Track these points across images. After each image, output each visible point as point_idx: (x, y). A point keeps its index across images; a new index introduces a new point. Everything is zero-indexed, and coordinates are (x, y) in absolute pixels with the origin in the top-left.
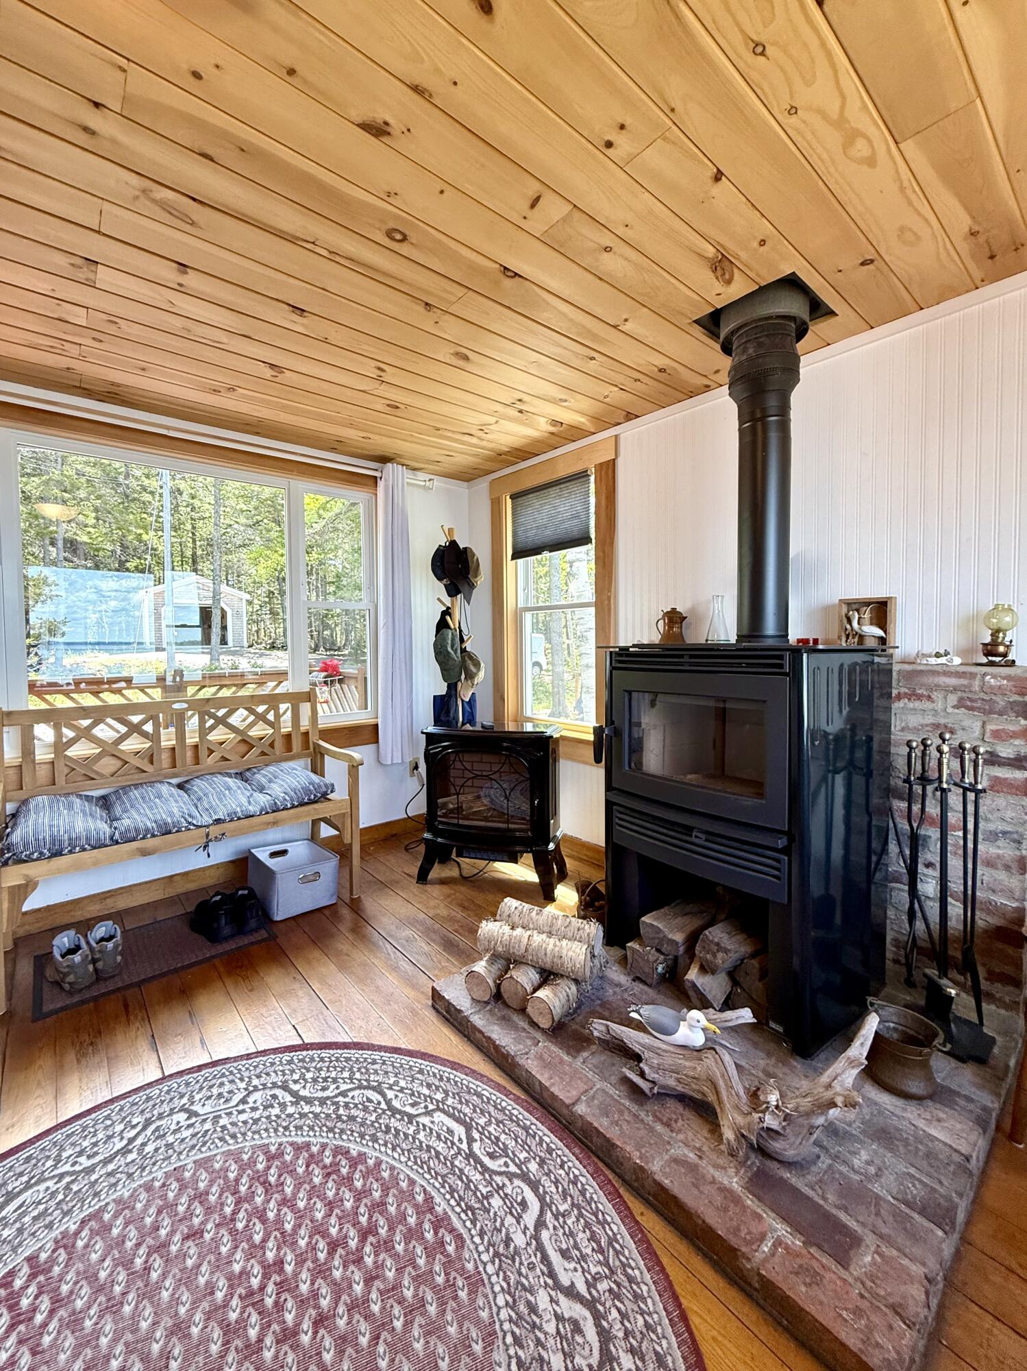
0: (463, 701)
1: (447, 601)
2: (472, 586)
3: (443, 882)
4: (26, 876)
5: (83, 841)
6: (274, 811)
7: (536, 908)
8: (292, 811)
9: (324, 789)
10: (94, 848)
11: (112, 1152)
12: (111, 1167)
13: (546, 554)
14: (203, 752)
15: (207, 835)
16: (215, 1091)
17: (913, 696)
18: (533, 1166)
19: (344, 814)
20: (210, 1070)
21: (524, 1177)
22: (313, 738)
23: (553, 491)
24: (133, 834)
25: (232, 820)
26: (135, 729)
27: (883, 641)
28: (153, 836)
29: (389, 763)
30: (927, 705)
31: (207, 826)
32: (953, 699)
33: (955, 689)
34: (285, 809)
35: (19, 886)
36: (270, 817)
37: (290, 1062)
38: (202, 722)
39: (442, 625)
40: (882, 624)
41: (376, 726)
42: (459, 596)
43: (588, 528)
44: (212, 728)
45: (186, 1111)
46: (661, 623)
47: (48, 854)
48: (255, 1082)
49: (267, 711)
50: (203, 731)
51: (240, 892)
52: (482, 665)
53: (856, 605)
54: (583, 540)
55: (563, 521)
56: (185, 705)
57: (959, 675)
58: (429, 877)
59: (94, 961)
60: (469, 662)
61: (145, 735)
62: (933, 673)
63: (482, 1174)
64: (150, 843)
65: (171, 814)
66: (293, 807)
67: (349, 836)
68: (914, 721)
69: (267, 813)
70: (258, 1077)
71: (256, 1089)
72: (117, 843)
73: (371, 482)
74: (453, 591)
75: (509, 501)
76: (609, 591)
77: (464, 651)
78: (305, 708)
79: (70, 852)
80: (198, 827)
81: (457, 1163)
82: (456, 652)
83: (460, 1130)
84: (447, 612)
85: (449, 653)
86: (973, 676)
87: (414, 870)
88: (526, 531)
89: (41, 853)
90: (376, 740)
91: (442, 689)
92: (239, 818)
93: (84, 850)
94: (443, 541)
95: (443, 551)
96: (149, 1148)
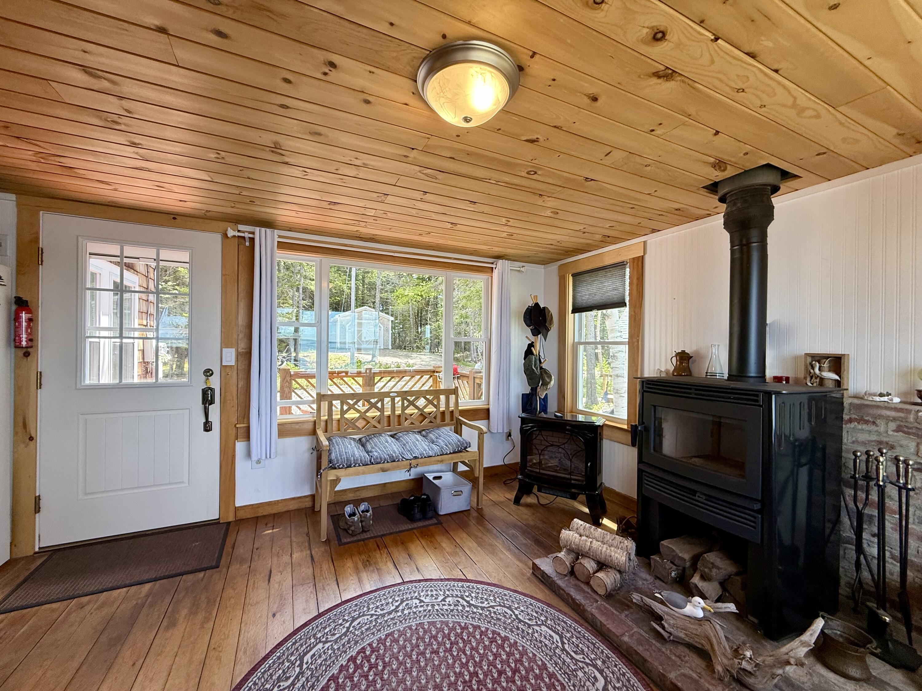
0: (540, 398)
1: (533, 338)
2: (548, 330)
3: (529, 506)
4: (337, 476)
5: (359, 462)
6: (441, 455)
7: (593, 527)
8: (450, 456)
9: (466, 445)
10: (363, 465)
11: (390, 610)
12: (391, 616)
13: (595, 311)
14: (402, 419)
15: (410, 464)
16: (429, 593)
17: (861, 420)
18: (599, 663)
19: (476, 460)
20: (425, 583)
21: (595, 666)
22: (456, 414)
23: (600, 273)
24: (379, 460)
25: (422, 458)
26: (374, 406)
27: (838, 383)
28: (388, 462)
29: (496, 432)
30: (872, 428)
31: (410, 460)
32: (892, 426)
33: (894, 419)
34: (446, 454)
35: (334, 480)
36: (439, 458)
37: (463, 587)
38: (403, 404)
39: (529, 352)
40: (838, 372)
41: (488, 410)
42: (539, 336)
43: (624, 296)
44: (408, 406)
45: (418, 599)
46: (674, 360)
47: (346, 466)
48: (447, 593)
49: (434, 399)
50: (404, 408)
51: (423, 497)
52: (553, 377)
53: (819, 358)
54: (621, 304)
55: (607, 292)
56: (396, 394)
57: (896, 409)
58: (521, 502)
59: (361, 522)
60: (545, 375)
61: (377, 408)
62: (878, 407)
63: (571, 659)
64: (386, 465)
65: (395, 452)
66: (450, 453)
67: (478, 472)
68: (862, 437)
69: (438, 455)
70: (449, 590)
71: (448, 596)
72: (373, 464)
73: (490, 270)
74: (535, 333)
75: (571, 278)
76: (638, 336)
77: (541, 368)
78: (452, 398)
79: (354, 466)
80: (408, 460)
81: (557, 651)
82: (537, 369)
83: (556, 637)
86: (909, 412)
87: (511, 496)
88: (582, 296)
89: (343, 465)
90: (488, 418)
91: (528, 390)
92: (425, 457)
93: (360, 466)
94: (531, 303)
95: (531, 310)
96: (406, 612)
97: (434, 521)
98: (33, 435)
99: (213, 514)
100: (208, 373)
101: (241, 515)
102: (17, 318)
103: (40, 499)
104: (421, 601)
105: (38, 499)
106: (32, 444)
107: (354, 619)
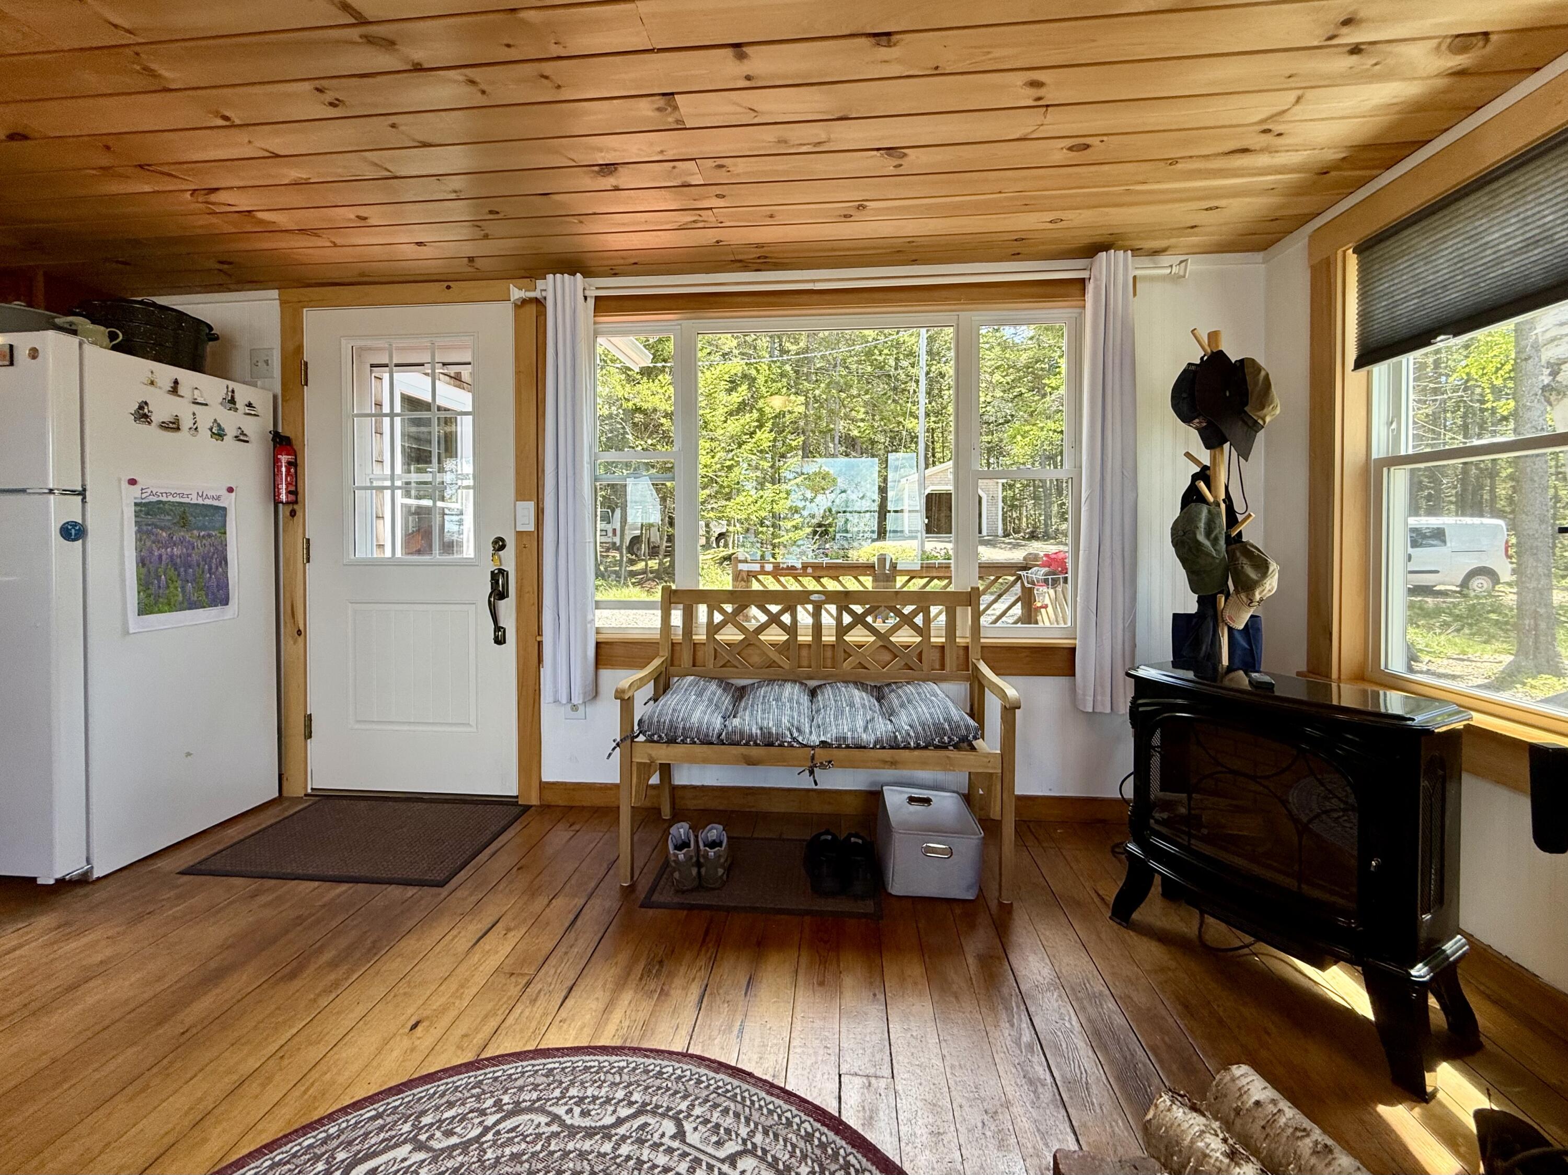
0: (1231, 630)
1: (1205, 457)
2: (1254, 427)
3: (1154, 934)
4: (650, 757)
5: (694, 734)
6: (892, 748)
8: (917, 753)
9: (964, 732)
10: (702, 743)
11: (598, 1124)
12: (587, 1145)
13: (1444, 342)
14: (840, 655)
15: (813, 758)
16: (716, 1116)
19: (991, 774)
20: (728, 1079)
22: (974, 656)
24: (737, 737)
25: (839, 747)
26: (774, 619)
28: (756, 744)
29: (1090, 710)
31: (813, 748)
34: (907, 747)
35: (645, 764)
36: (887, 754)
37: (809, 1137)
38: (839, 619)
39: (1192, 497)
41: (1073, 650)
42: (1227, 446)
44: (851, 627)
45: (679, 1124)
47: (665, 739)
48: (758, 1138)
49: (915, 613)
50: (842, 631)
51: (853, 839)
52: (1274, 567)
56: (823, 598)
58: (1133, 918)
59: (699, 865)
60: (1243, 560)
61: (783, 627)
64: (755, 752)
65: (778, 724)
66: (918, 747)
67: (998, 808)
69: (884, 748)
70: (766, 1133)
71: (752, 1152)
72: (724, 744)
73: (1074, 290)
74: (1212, 440)
75: (1353, 261)
77: (1235, 542)
78: (964, 615)
79: (683, 742)
80: (806, 746)
82: (1215, 542)
84: (1204, 475)
85: (1199, 544)
87: (1111, 892)
88: (1395, 305)
89: (660, 736)
90: (1070, 671)
91: (1190, 604)
92: (848, 747)
93: (694, 743)
94: (1196, 356)
95: (1195, 372)
96: (624, 1150)
97: (868, 906)
98: (302, 628)
99: (511, 789)
100: (499, 545)
101: (551, 798)
102: (276, 461)
103: (311, 720)
104: (680, 1135)
105: (309, 719)
106: (301, 639)
107: (517, 1110)
